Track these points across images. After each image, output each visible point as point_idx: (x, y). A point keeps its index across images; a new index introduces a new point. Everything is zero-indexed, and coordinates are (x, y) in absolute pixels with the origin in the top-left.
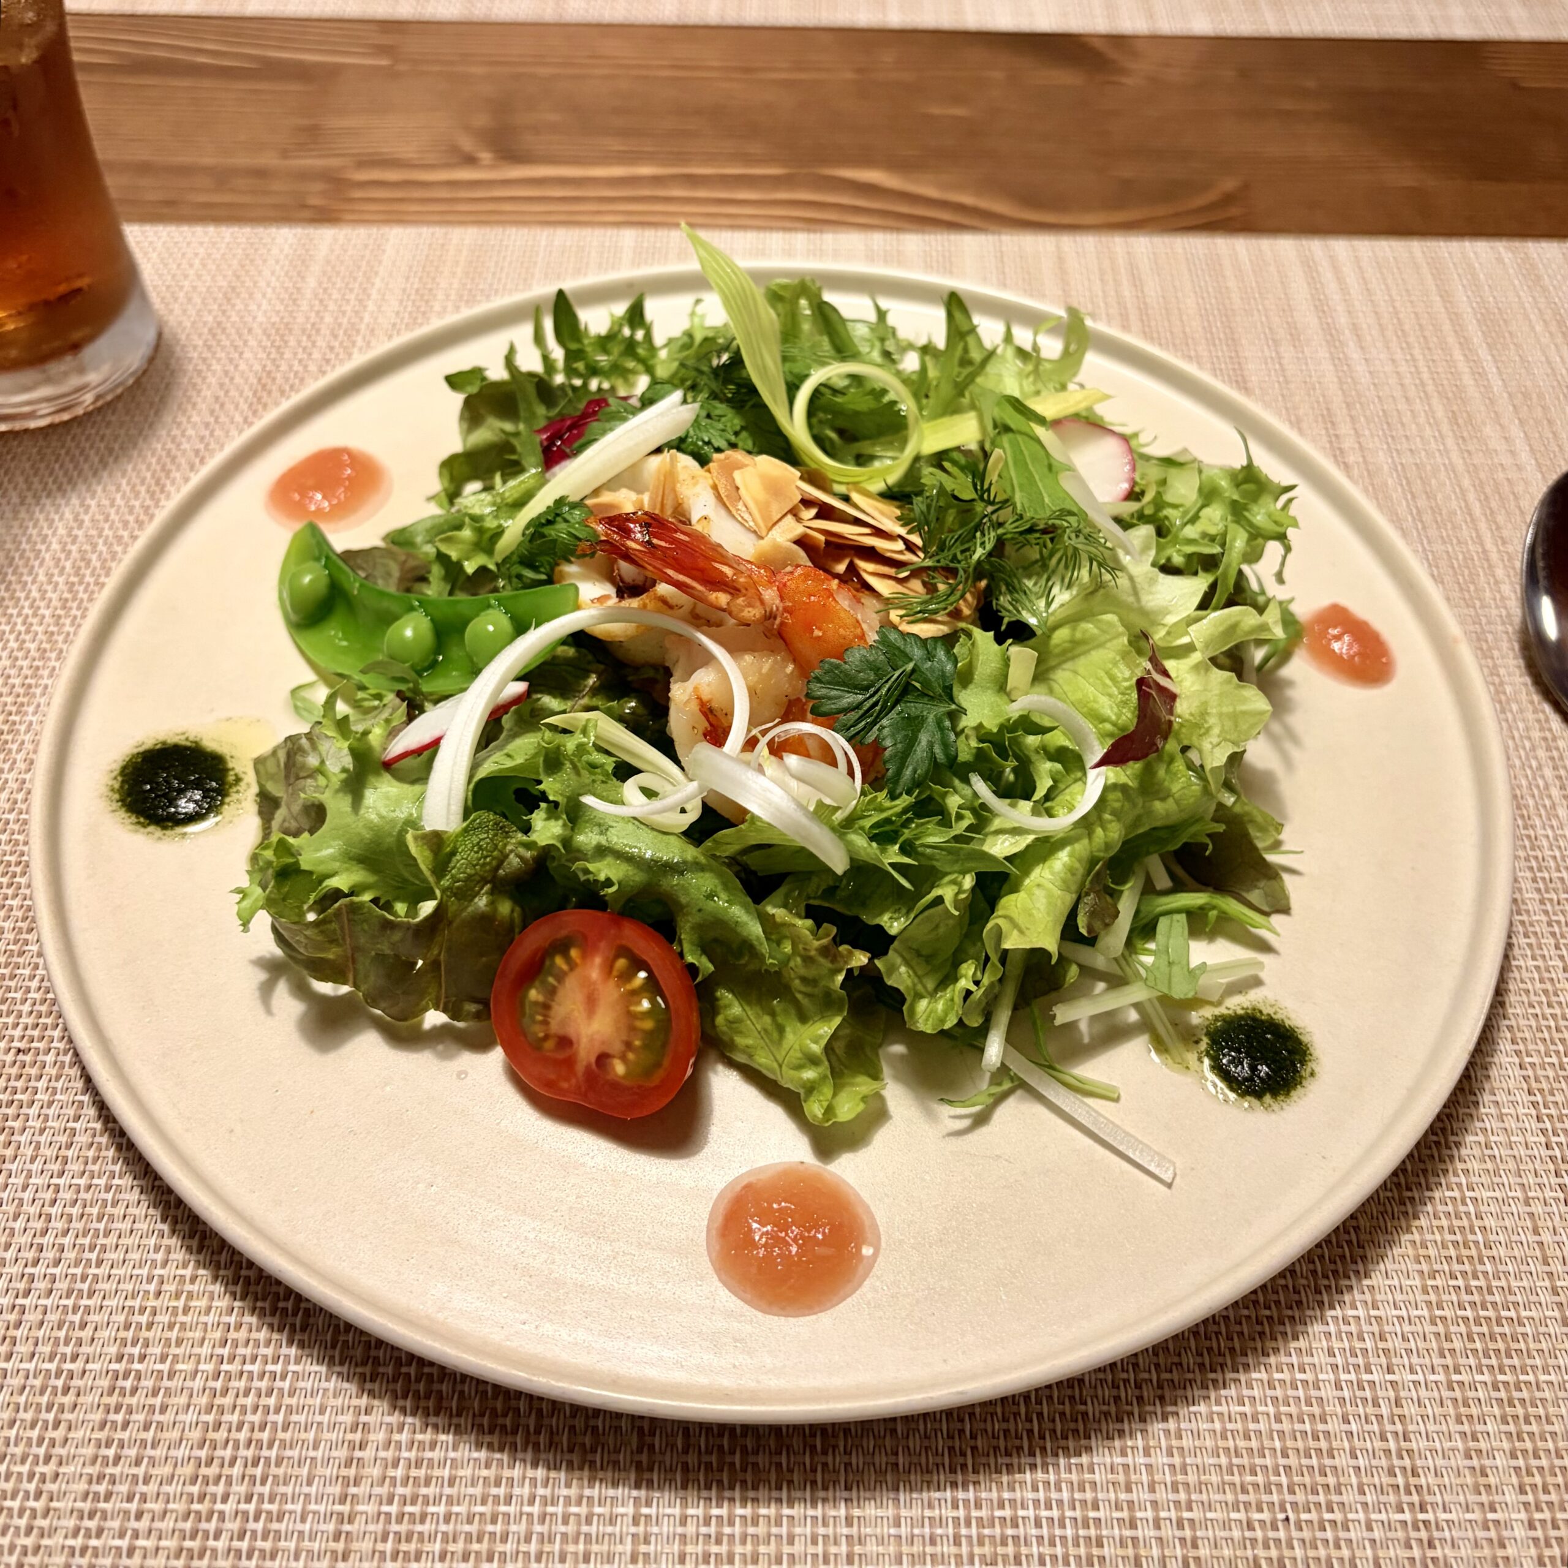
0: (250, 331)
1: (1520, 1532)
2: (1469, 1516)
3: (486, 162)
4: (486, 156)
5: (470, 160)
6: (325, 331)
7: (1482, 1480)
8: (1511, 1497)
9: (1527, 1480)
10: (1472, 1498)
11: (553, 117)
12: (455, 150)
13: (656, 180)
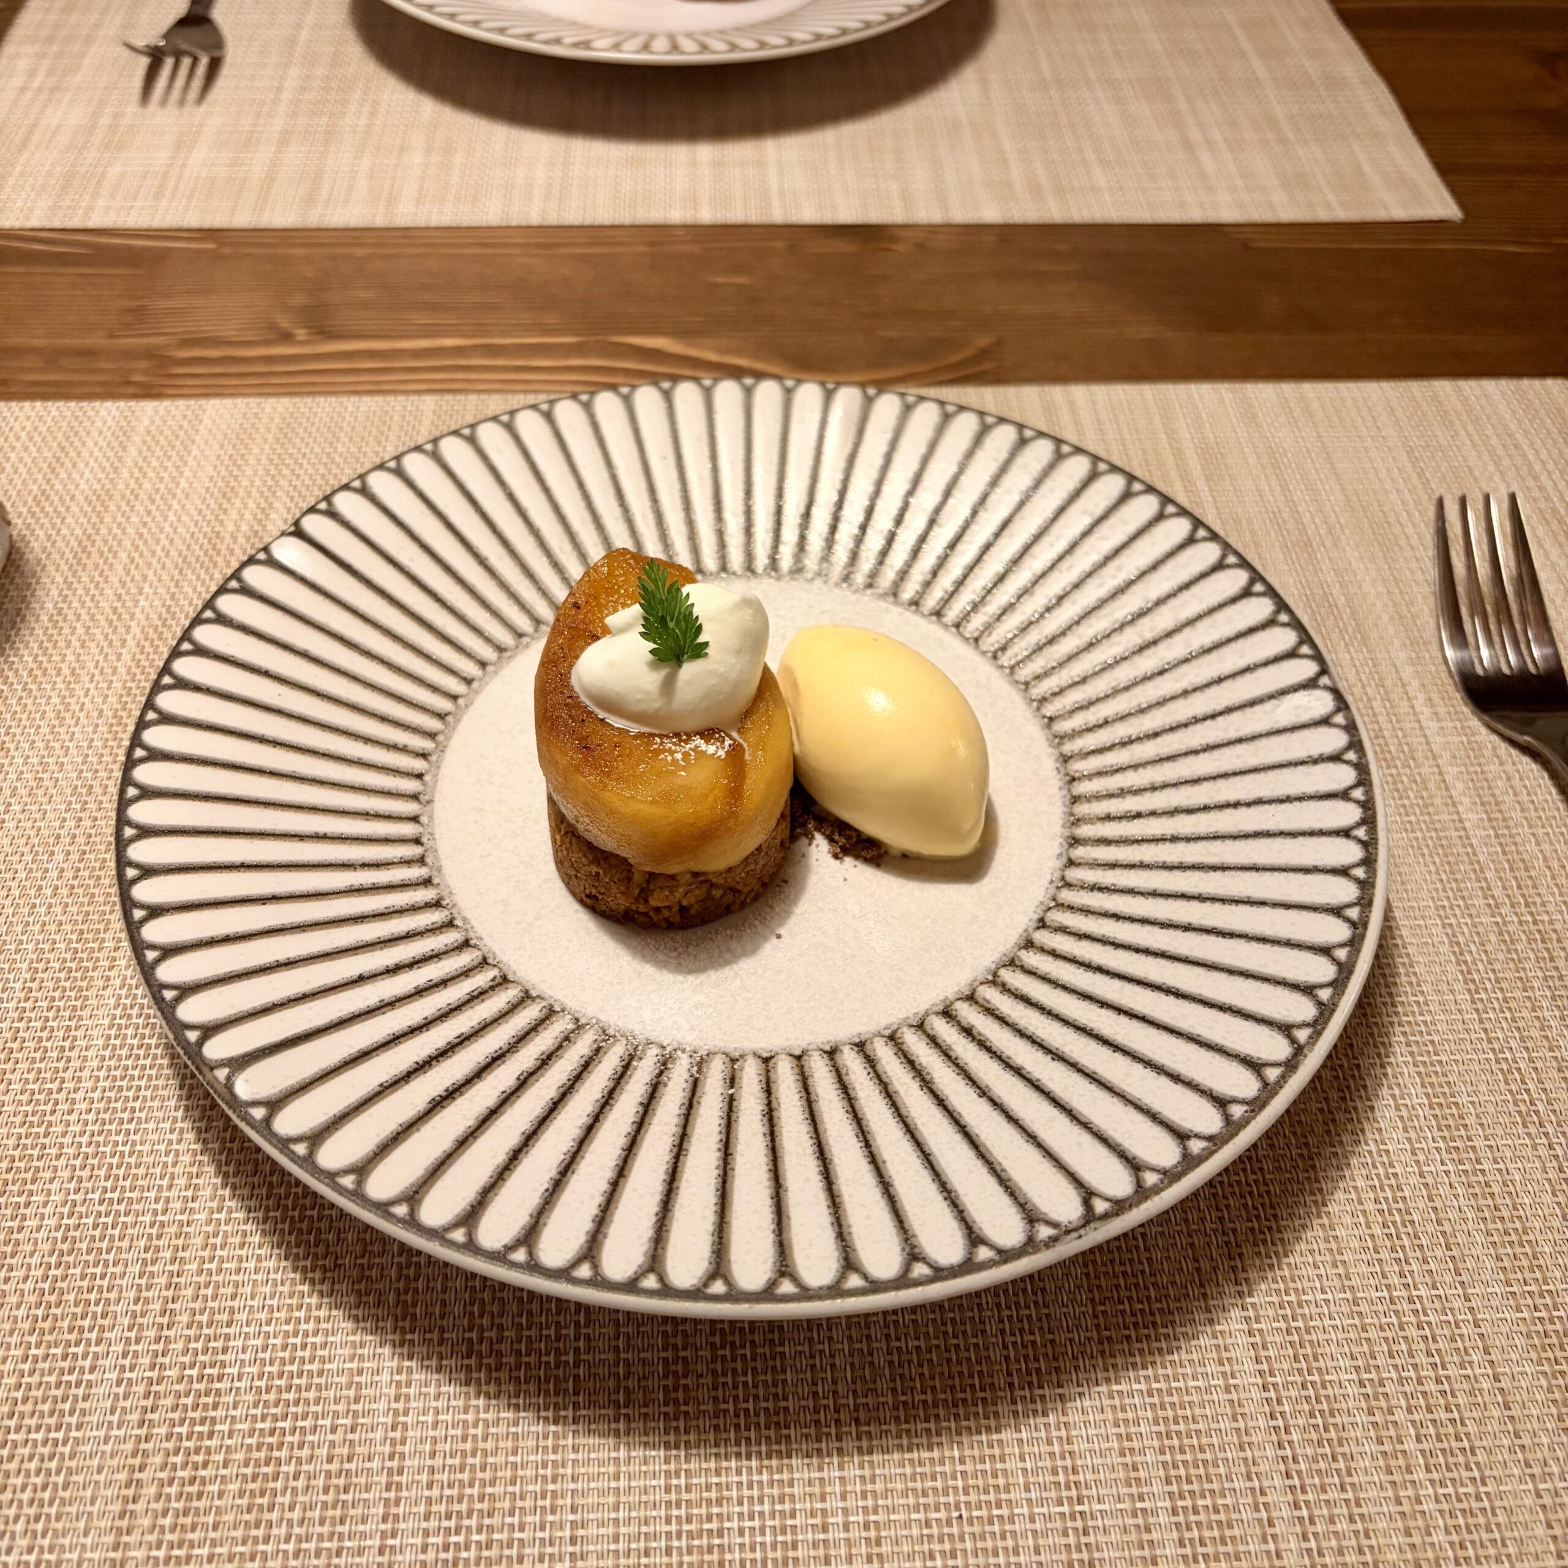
0: (73, 498)
1: (1164, 1518)
2: (1119, 1506)
3: (300, 338)
4: (301, 333)
5: (287, 337)
6: (144, 497)
7: (1133, 1475)
8: (1157, 1488)
9: (1173, 1472)
10: (1124, 1490)
11: (364, 294)
12: (272, 327)
13: (459, 351)
